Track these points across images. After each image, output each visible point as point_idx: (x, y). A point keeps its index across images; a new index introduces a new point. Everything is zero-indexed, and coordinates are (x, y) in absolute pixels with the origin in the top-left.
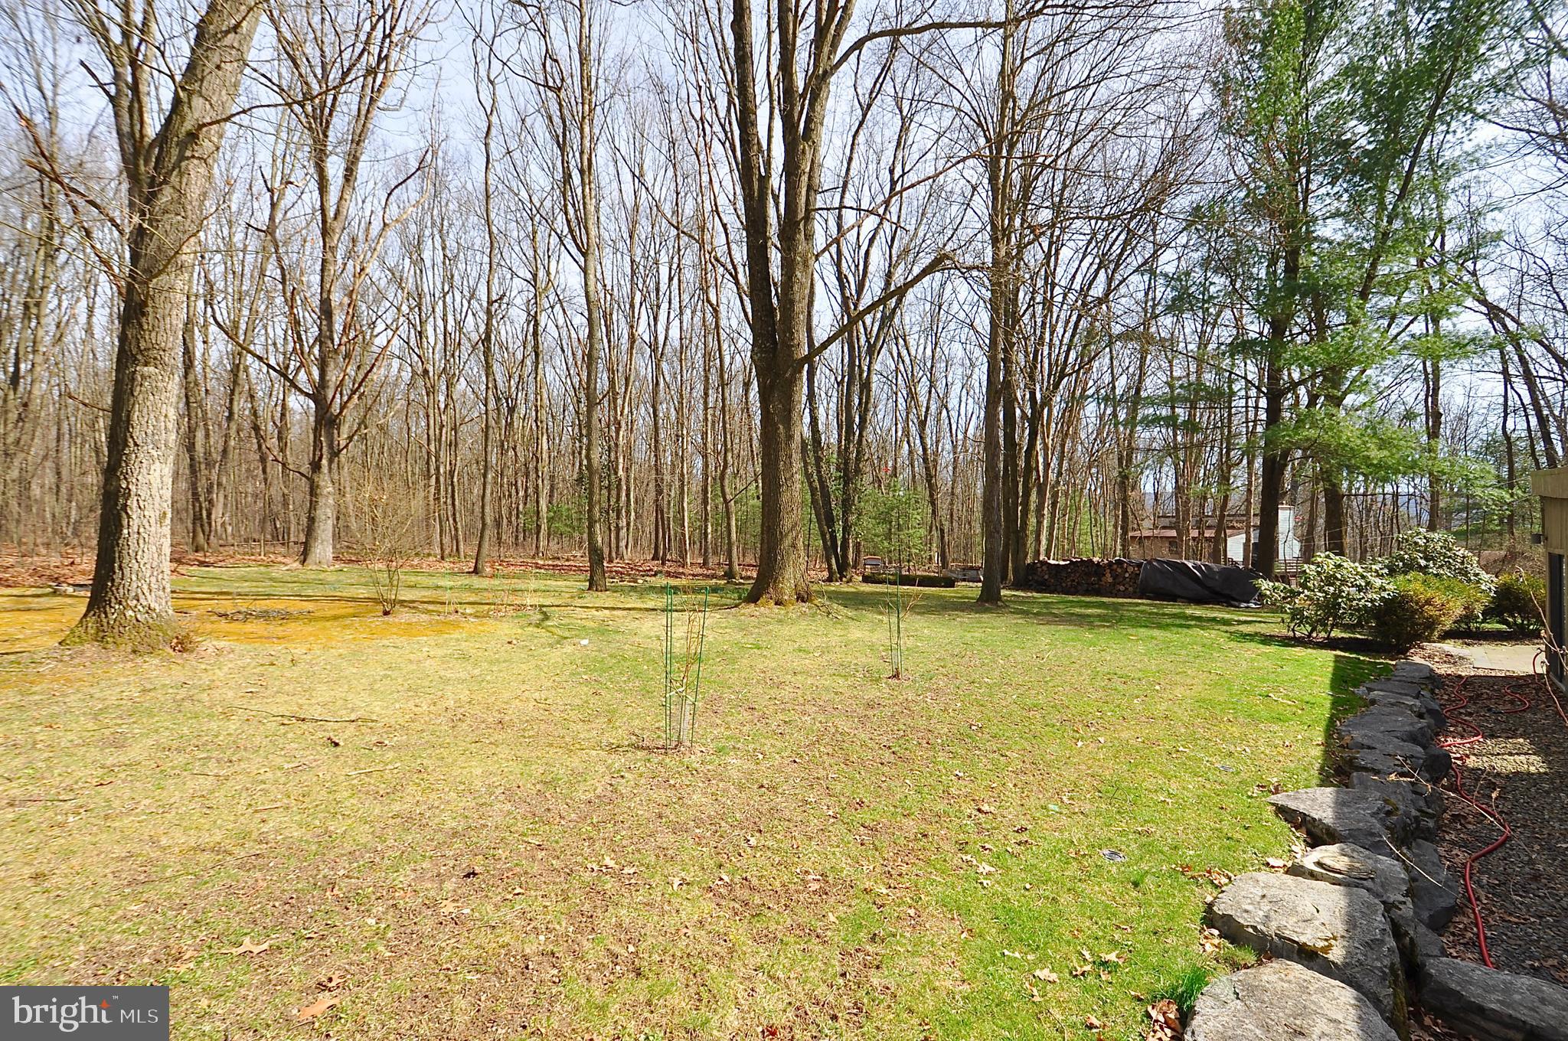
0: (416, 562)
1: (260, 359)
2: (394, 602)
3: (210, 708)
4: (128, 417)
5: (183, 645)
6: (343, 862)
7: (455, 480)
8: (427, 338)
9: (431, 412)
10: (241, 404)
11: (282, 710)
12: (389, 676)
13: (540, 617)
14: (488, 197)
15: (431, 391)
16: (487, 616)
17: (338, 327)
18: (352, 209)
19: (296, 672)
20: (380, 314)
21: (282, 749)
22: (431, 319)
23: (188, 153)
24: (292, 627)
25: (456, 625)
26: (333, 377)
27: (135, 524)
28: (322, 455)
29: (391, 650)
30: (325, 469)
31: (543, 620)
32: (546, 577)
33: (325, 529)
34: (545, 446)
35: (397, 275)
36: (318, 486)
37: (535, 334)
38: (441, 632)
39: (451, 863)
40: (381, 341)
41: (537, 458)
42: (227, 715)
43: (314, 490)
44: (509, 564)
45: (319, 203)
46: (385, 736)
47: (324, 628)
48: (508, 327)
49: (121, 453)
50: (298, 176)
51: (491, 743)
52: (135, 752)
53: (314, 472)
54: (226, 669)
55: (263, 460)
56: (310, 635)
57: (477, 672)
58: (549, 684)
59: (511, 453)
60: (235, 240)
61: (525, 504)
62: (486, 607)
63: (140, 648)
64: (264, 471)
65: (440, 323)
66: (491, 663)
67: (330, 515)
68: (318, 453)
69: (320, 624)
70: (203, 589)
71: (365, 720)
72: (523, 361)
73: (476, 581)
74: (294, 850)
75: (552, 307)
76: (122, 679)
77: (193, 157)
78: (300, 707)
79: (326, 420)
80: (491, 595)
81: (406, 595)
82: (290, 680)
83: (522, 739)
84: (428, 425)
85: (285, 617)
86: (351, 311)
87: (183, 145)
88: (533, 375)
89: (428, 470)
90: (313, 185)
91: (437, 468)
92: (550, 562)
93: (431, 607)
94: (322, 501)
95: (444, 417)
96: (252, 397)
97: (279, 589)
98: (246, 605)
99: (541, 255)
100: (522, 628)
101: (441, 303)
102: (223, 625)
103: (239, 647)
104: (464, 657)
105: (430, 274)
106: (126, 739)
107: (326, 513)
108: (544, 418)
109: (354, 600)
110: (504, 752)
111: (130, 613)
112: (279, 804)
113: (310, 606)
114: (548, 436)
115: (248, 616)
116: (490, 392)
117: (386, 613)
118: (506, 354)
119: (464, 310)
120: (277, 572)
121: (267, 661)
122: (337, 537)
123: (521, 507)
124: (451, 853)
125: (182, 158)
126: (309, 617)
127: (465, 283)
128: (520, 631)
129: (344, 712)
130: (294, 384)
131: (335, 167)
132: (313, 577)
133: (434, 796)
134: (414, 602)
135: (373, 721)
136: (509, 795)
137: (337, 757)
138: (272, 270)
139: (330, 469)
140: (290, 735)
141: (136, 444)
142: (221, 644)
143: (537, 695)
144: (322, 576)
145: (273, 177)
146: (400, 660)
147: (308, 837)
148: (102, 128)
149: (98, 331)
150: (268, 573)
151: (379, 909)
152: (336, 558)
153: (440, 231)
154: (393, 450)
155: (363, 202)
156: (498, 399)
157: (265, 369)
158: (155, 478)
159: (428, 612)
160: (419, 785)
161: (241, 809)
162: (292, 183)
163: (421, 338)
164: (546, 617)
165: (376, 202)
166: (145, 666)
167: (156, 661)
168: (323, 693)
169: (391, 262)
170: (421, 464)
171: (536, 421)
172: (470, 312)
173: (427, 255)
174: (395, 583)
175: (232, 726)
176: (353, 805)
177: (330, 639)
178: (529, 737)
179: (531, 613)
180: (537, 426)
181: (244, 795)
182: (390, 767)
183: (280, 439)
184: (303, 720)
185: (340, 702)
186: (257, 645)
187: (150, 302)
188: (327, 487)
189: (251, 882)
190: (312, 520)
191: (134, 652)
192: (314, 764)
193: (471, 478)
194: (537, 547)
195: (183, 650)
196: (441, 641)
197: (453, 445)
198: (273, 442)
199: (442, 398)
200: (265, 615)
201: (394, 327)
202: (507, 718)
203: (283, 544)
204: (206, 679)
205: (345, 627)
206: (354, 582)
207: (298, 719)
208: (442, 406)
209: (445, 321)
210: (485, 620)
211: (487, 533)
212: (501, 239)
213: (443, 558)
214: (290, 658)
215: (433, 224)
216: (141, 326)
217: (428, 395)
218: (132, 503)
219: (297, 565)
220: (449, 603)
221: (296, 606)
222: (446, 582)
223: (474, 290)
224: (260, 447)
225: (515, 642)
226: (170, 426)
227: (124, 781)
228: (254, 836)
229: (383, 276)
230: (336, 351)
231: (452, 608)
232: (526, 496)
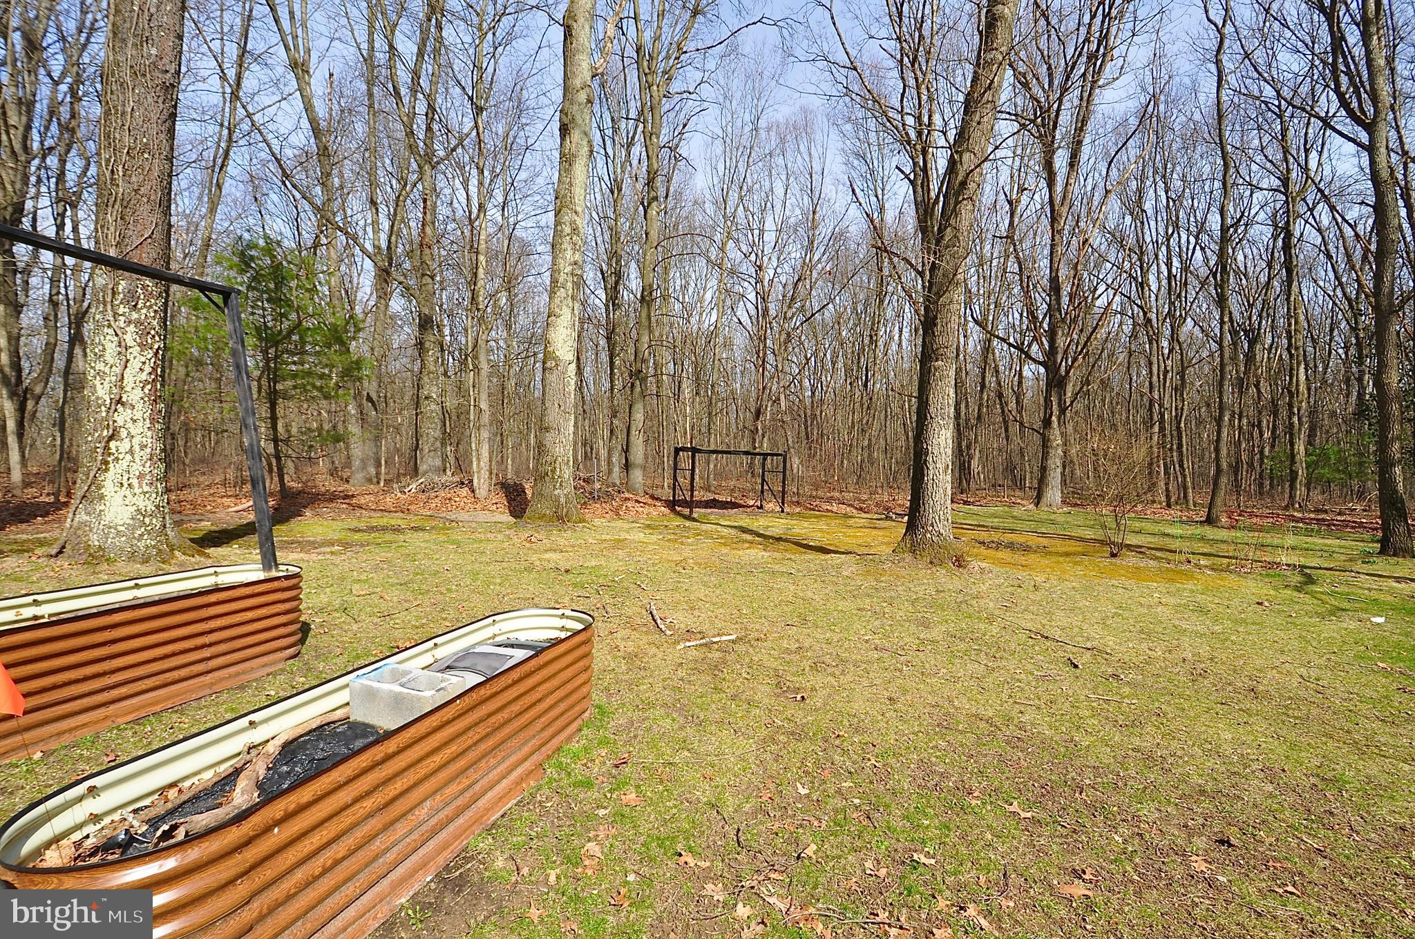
0: (1139, 507)
1: (1003, 340)
2: (1122, 546)
3: (978, 612)
4: (927, 398)
5: (960, 562)
6: (1089, 773)
7: (1182, 425)
8: (1149, 286)
9: (1155, 360)
10: (990, 379)
11: (1029, 625)
12: (1120, 615)
13: (1300, 578)
14: (1220, 117)
15: (1154, 339)
16: (1227, 570)
17: (1065, 300)
18: (1076, 189)
19: (1038, 596)
20: (1101, 277)
21: (1032, 658)
22: (1155, 266)
23: (961, 199)
24: (1032, 558)
25: (1189, 576)
26: (1061, 342)
27: (931, 472)
28: (1052, 413)
29: (1120, 591)
30: (1055, 425)
31: (1306, 583)
32: (1309, 533)
33: (1055, 477)
34: (1302, 377)
35: (1117, 234)
36: (1048, 440)
37: (1287, 247)
38: (1172, 580)
39: (1201, 821)
40: (1101, 302)
41: (1290, 392)
42: (990, 620)
43: (1046, 443)
44: (1251, 515)
45: (1047, 196)
46: (1121, 671)
47: (1058, 562)
48: (1247, 251)
49: (923, 425)
50: (1031, 182)
51: (1241, 710)
52: (936, 633)
53: (1045, 428)
54: (987, 584)
55: (1005, 422)
56: (1047, 567)
57: (1217, 628)
58: (1322, 661)
59: (1253, 390)
60: (985, 251)
61: (1273, 446)
62: (1226, 561)
63: (934, 560)
64: (1006, 430)
65: (1164, 268)
66: (1236, 622)
67: (1059, 464)
68: (1049, 411)
69: (1054, 559)
70: (968, 522)
71: (1099, 651)
72: (1268, 283)
73: (1209, 531)
74: (1045, 744)
75: (1311, 210)
76: (925, 581)
77: (964, 199)
78: (1044, 626)
79: (1056, 381)
80: (1232, 548)
81: (1132, 540)
82: (1034, 601)
83: (1284, 718)
84: (1151, 372)
85: (1027, 549)
86: (1076, 282)
87: (958, 194)
88: (1284, 297)
89: (1151, 419)
90: (1043, 184)
91: (1162, 415)
92: (1312, 516)
93: (1159, 554)
94: (1052, 452)
95: (1169, 362)
96: (997, 372)
97: (1019, 526)
98: (998, 536)
99: (1294, 153)
100: (1276, 589)
101: (1164, 248)
102: (982, 550)
103: (996, 569)
104: (1201, 610)
105: (1153, 223)
106: (930, 623)
107: (1055, 462)
108: (1300, 344)
109: (1082, 540)
110: (1260, 726)
111: (928, 535)
112: (1032, 703)
113: (1045, 542)
114: (1307, 365)
115: (998, 546)
116: (1226, 327)
117: (1113, 555)
118: (1244, 281)
119: (1191, 247)
120: (1016, 512)
121: (1016, 583)
122: (1064, 482)
123: (1267, 450)
124: (1200, 810)
125: (957, 203)
126: (1045, 551)
127: (1192, 219)
128: (1272, 592)
129: (1081, 639)
130: (1029, 356)
131: (1061, 160)
132: (1045, 517)
133: (1174, 744)
134: (1141, 547)
135: (1107, 654)
136: (1270, 774)
137: (1077, 677)
138: (1013, 266)
139: (1059, 423)
140: (1037, 648)
141: (931, 418)
142: (984, 565)
143: (1303, 671)
144: (1053, 517)
145: (1012, 190)
146: (1129, 601)
147: (1057, 738)
148: (906, 205)
149: (904, 344)
150: (1010, 512)
151: (1125, 830)
152: (1064, 502)
153: (1164, 176)
154: (1114, 402)
155: (1085, 180)
156: (1234, 333)
157: (1005, 347)
158: (942, 440)
159: (1157, 558)
160: (1159, 728)
161: (1004, 696)
162: (1026, 189)
163: (1143, 289)
164: (1310, 580)
165: (1097, 175)
166: (938, 574)
167: (944, 572)
168: (1061, 618)
169: (1111, 225)
170: (1143, 412)
171: (1288, 350)
172: (1198, 247)
173: (1148, 206)
174: (1122, 528)
175: (995, 630)
176: (1094, 725)
177: (1064, 572)
178: (1297, 718)
179: (1289, 573)
180: (1291, 356)
181: (1006, 687)
182: (1126, 700)
183: (1018, 403)
184: (1047, 638)
185: (1076, 630)
186: (1008, 569)
187: (939, 316)
188: (1057, 439)
189: (1015, 758)
190: (1044, 469)
191: (931, 563)
192: (1058, 678)
193: (1200, 422)
194: (1292, 497)
195: (960, 566)
196: (1173, 589)
197: (1179, 390)
198: (1012, 405)
199: (1165, 344)
200: (1011, 546)
201: (1116, 285)
202: (1261, 688)
203: (1021, 489)
204: (974, 591)
205: (1076, 563)
206: (1082, 523)
207: (1043, 636)
208: (1166, 351)
209: (1169, 265)
210: (1224, 575)
211: (1224, 480)
212: (1236, 156)
213: (1169, 506)
214: (1033, 583)
215: (1155, 172)
216: (934, 333)
217: (1150, 343)
218: (930, 459)
219: (1032, 506)
220: (1181, 552)
221: (1033, 540)
222: (1177, 530)
223: (1203, 224)
224: (1003, 412)
225: (1266, 604)
226: (951, 402)
227: (930, 652)
228: (1016, 721)
229: (1104, 240)
230: (1063, 320)
231: (1183, 557)
232: (1274, 437)
